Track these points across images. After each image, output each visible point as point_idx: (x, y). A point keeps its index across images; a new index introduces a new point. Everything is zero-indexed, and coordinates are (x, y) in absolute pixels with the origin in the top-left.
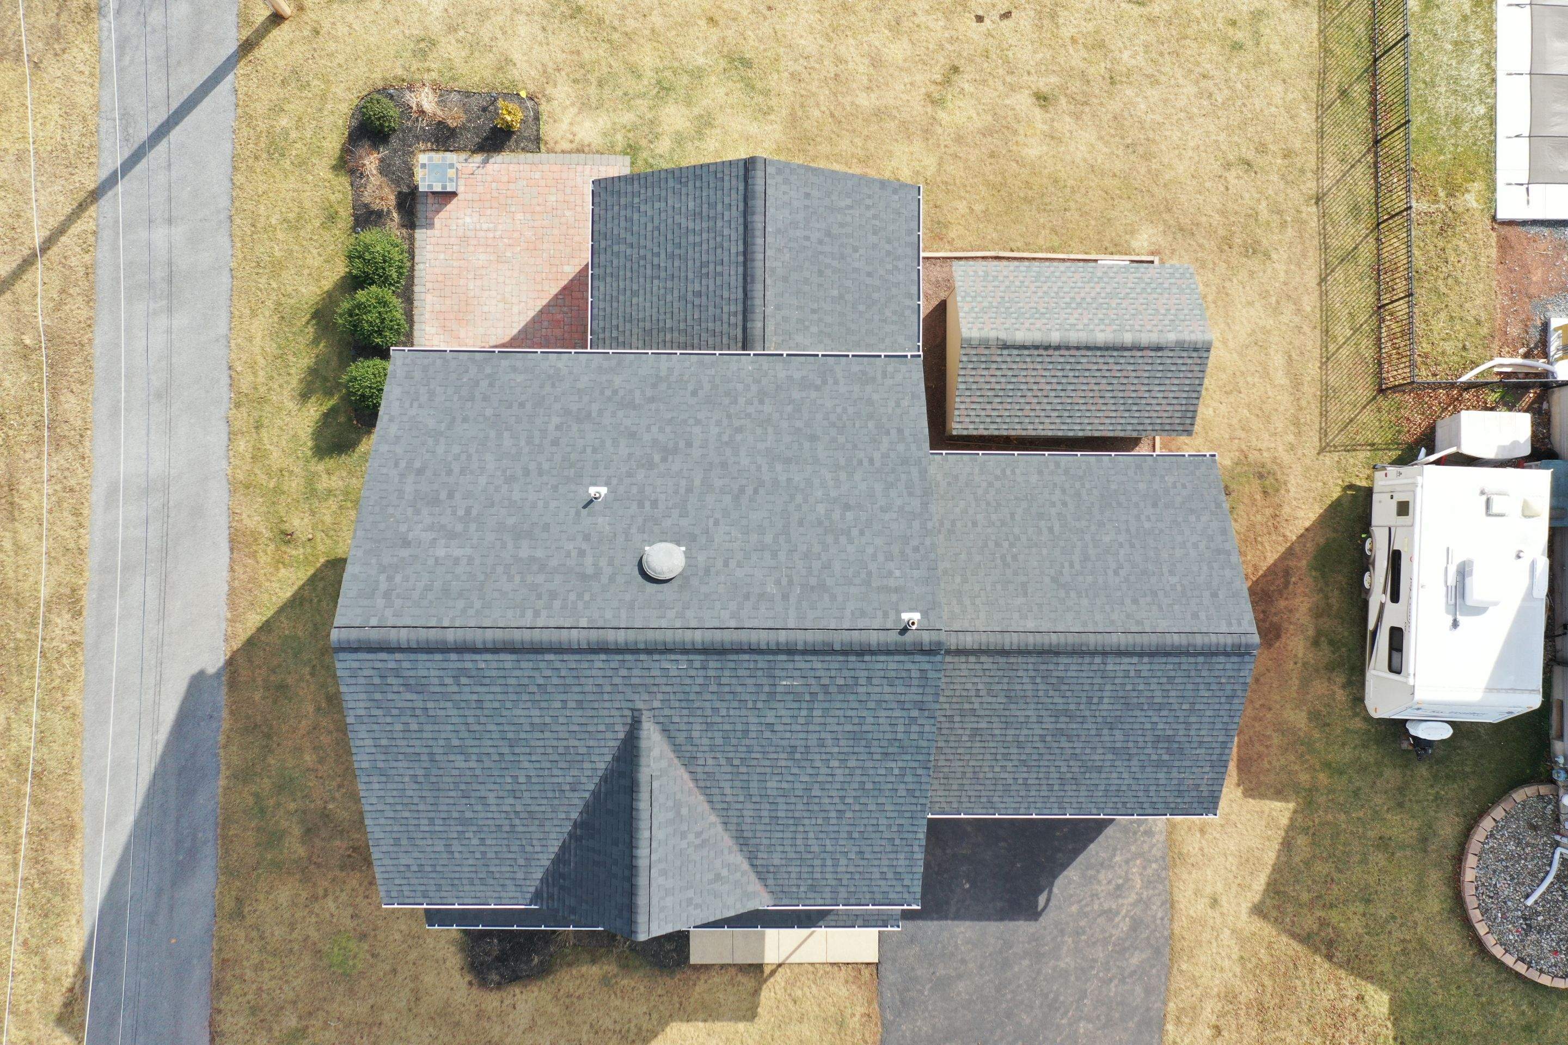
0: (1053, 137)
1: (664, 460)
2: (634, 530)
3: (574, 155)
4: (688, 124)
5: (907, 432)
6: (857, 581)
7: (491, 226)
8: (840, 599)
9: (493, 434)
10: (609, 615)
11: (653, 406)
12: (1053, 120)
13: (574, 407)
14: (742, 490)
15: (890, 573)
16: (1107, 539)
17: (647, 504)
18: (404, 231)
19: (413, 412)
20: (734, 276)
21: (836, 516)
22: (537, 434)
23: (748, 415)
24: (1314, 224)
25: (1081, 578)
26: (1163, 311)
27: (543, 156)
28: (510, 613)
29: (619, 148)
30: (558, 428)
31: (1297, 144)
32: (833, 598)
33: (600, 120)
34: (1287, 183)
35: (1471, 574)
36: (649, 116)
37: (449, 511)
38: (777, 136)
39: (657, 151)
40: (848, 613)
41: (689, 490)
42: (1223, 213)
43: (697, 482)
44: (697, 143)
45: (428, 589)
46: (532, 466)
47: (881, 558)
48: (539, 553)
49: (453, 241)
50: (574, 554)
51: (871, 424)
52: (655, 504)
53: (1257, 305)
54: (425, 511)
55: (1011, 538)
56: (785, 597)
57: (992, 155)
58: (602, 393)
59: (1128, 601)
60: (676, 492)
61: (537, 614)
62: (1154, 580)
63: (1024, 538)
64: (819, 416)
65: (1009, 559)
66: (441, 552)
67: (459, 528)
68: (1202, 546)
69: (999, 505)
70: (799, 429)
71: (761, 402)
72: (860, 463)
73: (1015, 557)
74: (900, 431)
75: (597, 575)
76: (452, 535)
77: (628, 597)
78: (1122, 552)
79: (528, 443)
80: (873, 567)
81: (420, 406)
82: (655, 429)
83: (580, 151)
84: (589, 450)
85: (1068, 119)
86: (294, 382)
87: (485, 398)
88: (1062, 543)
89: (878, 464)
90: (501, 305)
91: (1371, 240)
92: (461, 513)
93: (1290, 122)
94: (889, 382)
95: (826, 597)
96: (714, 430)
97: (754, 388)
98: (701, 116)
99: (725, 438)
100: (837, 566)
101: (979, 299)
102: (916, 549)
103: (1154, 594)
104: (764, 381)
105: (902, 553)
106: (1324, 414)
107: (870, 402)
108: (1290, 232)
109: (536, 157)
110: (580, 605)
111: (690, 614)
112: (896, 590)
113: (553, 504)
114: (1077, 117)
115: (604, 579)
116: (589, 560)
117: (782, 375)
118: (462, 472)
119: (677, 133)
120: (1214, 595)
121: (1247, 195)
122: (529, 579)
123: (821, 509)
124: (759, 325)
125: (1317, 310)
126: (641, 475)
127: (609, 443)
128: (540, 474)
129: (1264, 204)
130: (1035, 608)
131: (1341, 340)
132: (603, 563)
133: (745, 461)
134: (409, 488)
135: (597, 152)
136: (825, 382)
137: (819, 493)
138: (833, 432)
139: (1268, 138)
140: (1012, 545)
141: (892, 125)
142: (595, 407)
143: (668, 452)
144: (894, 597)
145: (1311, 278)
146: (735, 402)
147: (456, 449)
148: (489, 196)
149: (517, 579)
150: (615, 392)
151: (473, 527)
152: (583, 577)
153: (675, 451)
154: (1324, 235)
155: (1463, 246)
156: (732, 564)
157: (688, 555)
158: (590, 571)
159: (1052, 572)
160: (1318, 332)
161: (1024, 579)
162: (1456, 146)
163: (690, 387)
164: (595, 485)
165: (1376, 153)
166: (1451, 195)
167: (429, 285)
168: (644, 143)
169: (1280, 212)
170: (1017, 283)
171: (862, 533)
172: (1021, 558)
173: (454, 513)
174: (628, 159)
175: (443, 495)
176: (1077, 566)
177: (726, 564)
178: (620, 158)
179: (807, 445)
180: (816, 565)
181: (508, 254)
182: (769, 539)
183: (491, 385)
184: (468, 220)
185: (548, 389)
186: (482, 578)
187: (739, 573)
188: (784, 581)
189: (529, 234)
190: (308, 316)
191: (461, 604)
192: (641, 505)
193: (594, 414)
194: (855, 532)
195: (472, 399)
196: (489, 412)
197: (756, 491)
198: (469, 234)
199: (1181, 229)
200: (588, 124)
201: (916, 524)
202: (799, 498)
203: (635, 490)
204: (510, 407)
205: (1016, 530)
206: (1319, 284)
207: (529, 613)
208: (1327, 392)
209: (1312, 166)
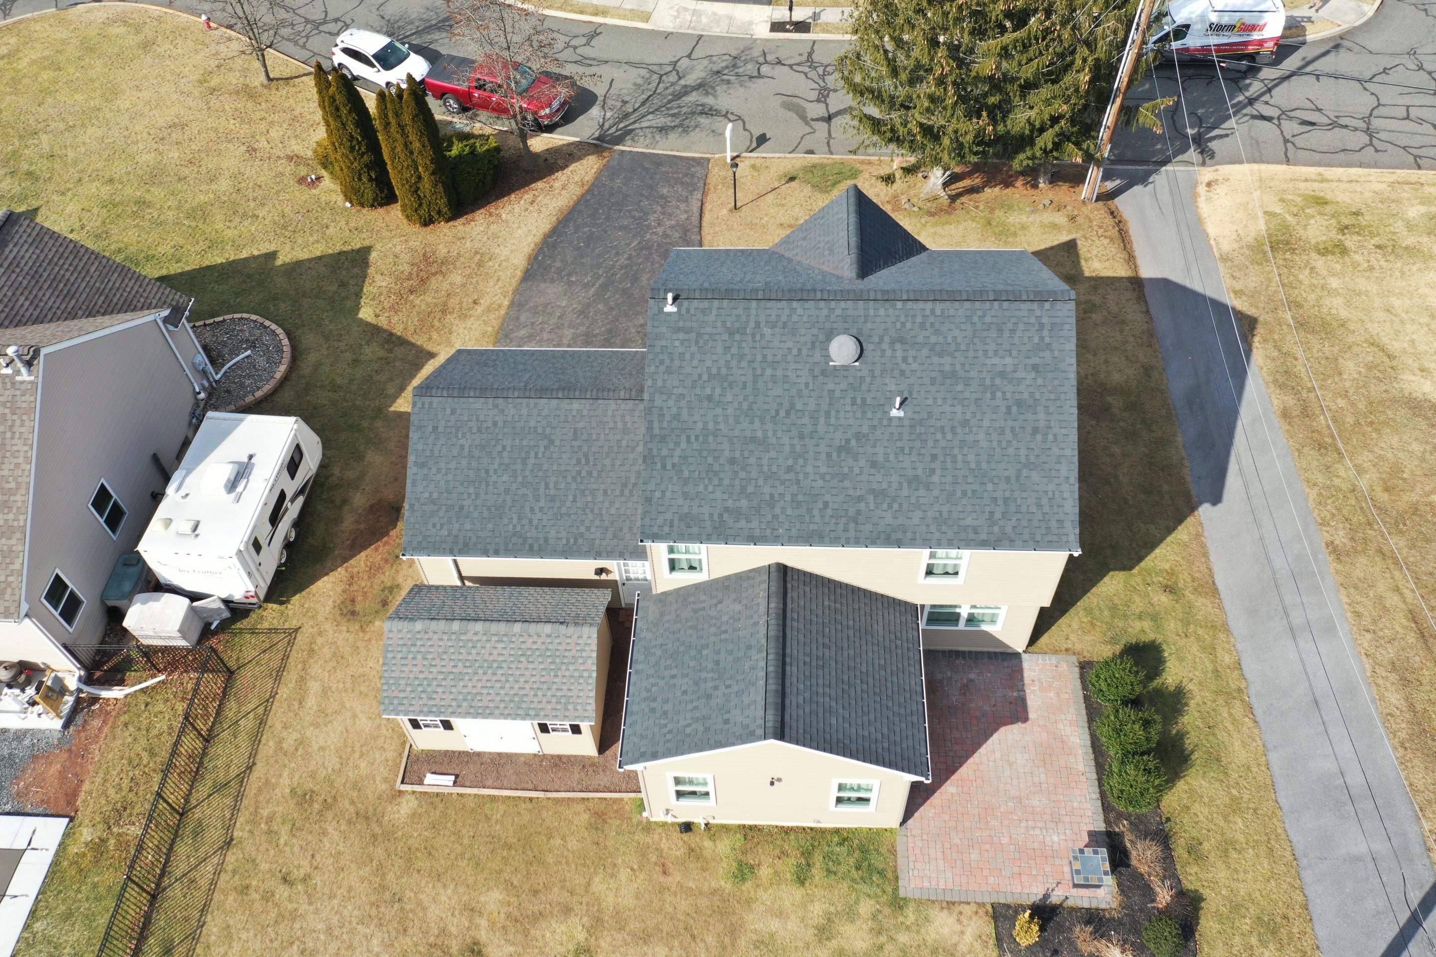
0: (472, 910)
1: (848, 441)
2: (868, 379)
3: (956, 899)
4: (841, 929)
5: (659, 466)
6: (706, 337)
7: (1031, 832)
8: (719, 324)
9: (984, 465)
10: (882, 312)
11: (858, 493)
12: (469, 929)
13: (922, 492)
14: (788, 413)
15: (682, 344)
16: (505, 478)
17: (859, 401)
18: (1117, 830)
19: (1051, 487)
20: (793, 648)
21: (718, 391)
22: (949, 465)
23: (783, 483)
24: (241, 820)
25: (532, 443)
26: (419, 656)
27: (988, 900)
28: (952, 312)
29: (912, 905)
30: (933, 471)
31: (231, 900)
32: (724, 323)
33: (933, 936)
34: (254, 861)
35: (229, 480)
36: (883, 939)
37: (1008, 395)
38: (751, 917)
39: (872, 902)
40: (714, 312)
41: (828, 414)
42: (324, 833)
43: (822, 420)
44: (832, 909)
45: (1013, 331)
46: (949, 436)
47: (688, 356)
48: (936, 360)
49: (1067, 819)
50: (910, 360)
51: (686, 474)
52: (854, 403)
53: (315, 747)
54: (1026, 396)
55: (579, 479)
56: (758, 325)
57: (536, 893)
58: (900, 505)
59: (500, 424)
60: (838, 411)
61: (933, 311)
62: (477, 442)
63: (569, 479)
64: (726, 482)
65: (583, 461)
66: (1008, 360)
67: (998, 381)
68: (434, 471)
69: (584, 510)
70: (743, 469)
71: (772, 496)
72: (697, 437)
73: (579, 462)
74: (664, 467)
75: (892, 343)
76: (1002, 374)
77: (869, 325)
78: (496, 466)
79: (955, 456)
80: (694, 349)
81: (1046, 492)
82: (856, 470)
83: (951, 904)
84: (907, 451)
85: (454, 930)
86: (1192, 703)
87: (994, 500)
88: (540, 474)
89: (683, 438)
90: (1012, 759)
91: (194, 802)
92: (999, 394)
93: (231, 922)
94: (668, 516)
95: (729, 325)
96: (809, 469)
97: (778, 511)
98: (828, 939)
99: (801, 462)
100: (720, 350)
101: (576, 674)
102: (662, 362)
103: (479, 430)
104: (769, 517)
105: (672, 360)
106: (286, 657)
107: (685, 496)
108: (265, 813)
109: (994, 899)
110: (902, 319)
111: (825, 312)
112: (679, 330)
113: (930, 402)
114: (443, 931)
115: (887, 339)
116: (899, 354)
117: (755, 524)
118: (1003, 429)
119: (852, 921)
120: (435, 428)
121: (296, 849)
122: (941, 340)
123: (729, 398)
124: (772, 605)
125: (263, 740)
126: (865, 429)
127: (892, 457)
128: (942, 428)
129: (282, 841)
130: (570, 419)
131: (251, 716)
132: (889, 353)
133: (785, 440)
134: (1041, 416)
135: (933, 902)
136: (721, 515)
137: (730, 411)
138: (716, 467)
139: (258, 906)
140: (579, 473)
141: (633, 926)
142: (905, 492)
143: (844, 449)
144: (681, 324)
145: (260, 770)
146: (794, 496)
147: (1011, 451)
148: (1038, 861)
149: (950, 340)
150: (890, 506)
151: (988, 382)
152: (902, 340)
153: (840, 449)
154: (235, 809)
155: (111, 792)
156: (795, 351)
157: (828, 358)
158: (898, 346)
159: (552, 448)
160: (269, 723)
161: (574, 443)
162: (79, 891)
163: (829, 512)
164: (900, 418)
165: (158, 885)
166: (103, 841)
167: (1083, 779)
168: (887, 911)
169: (270, 832)
170: (540, 693)
171: (700, 376)
172: (574, 461)
173: (1004, 393)
174: (902, 893)
175: (1014, 409)
176: (532, 454)
177: (800, 350)
178: (910, 895)
179: (737, 454)
180: (734, 350)
181: (1011, 804)
182: (769, 372)
183: (992, 513)
184: (1055, 838)
185: (945, 509)
186: (976, 340)
187: (790, 344)
188: (758, 337)
189: (993, 823)
190: (1193, 757)
191: (988, 319)
192: (864, 400)
193: (905, 484)
194: (705, 377)
195: (1006, 500)
196: (990, 487)
197: (777, 412)
198: (1053, 825)
199: (367, 818)
200: (946, 931)
201: (660, 383)
202: (745, 406)
203: (869, 415)
204: (974, 491)
205: (574, 486)
206: (254, 764)
207: (938, 312)
208: (278, 675)
209: (224, 877)
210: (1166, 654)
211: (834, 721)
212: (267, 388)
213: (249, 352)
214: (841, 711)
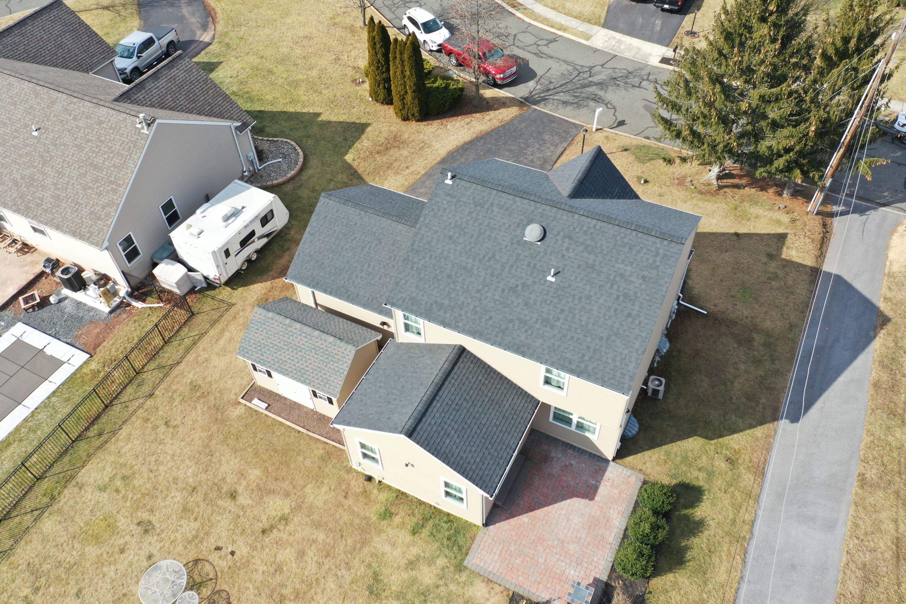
0: (242, 475)
1: (517, 286)
2: (542, 254)
3: (495, 580)
4: (421, 567)
5: (410, 266)
6: (461, 203)
7: (560, 563)
8: (471, 198)
9: (590, 326)
10: (565, 217)
11: (511, 317)
12: (236, 483)
13: (548, 329)
14: (490, 259)
15: (447, 203)
16: (350, 254)
17: (532, 265)
18: (613, 584)
19: (626, 352)
21: (457, 235)
22: (569, 319)
23: (472, 297)
24: (162, 386)
25: (370, 240)
27: (512, 589)
28: (606, 230)
29: (468, 572)
30: (559, 319)
31: (138, 423)
32: (474, 198)
33: (470, 593)
34: (158, 408)
35: (226, 215)
36: (441, 582)
37: (621, 289)
38: (377, 539)
39: (446, 560)
40: (472, 190)
41: (512, 266)
42: (195, 408)
43: (507, 269)
44: (422, 554)
45: (639, 252)
46: (576, 302)
47: (448, 211)
48: (585, 255)
49: (586, 565)
50: (571, 250)
51: (422, 276)
52: (529, 265)
53: (212, 365)
54: (631, 293)
55: (386, 268)
56: (492, 204)
57: (276, 479)
58: (532, 332)
59: (358, 225)
60: (518, 267)
61: (595, 226)
62: (343, 231)
63: (382, 266)
64: (442, 287)
65: (392, 258)
66: (629, 268)
67: (618, 279)
68: (316, 240)
70: (454, 283)
71: (463, 303)
72: (436, 257)
73: (390, 258)
74: (412, 268)
75: (564, 237)
76: (622, 275)
77: (555, 223)
78: (348, 247)
79: (575, 315)
80: (453, 208)
81: (621, 354)
82: (515, 304)
83: (489, 581)
84: (548, 302)
85: (229, 481)
86: (706, 533)
87: (588, 348)
88: (368, 258)
89: (428, 256)
90: (571, 517)
91: (145, 369)
92: (615, 287)
93: (133, 433)
94: (404, 295)
95: (476, 199)
96: (489, 294)
97: (463, 312)
98: (412, 569)
99: (486, 289)
100: (466, 212)
101: (336, 369)
102: (433, 210)
103: (346, 225)
104: (457, 315)
105: (439, 210)
106: (222, 316)
107: (417, 287)
108: (174, 387)
109: (517, 590)
110: (575, 225)
111: (532, 208)
112: (449, 195)
113: (573, 278)
114: (224, 479)
115: (562, 234)
116: (566, 245)
117: (448, 315)
118: (610, 308)
119: (430, 566)
120: (326, 217)
121: (179, 411)
122: (593, 244)
123: (461, 240)
125: (191, 353)
126: (529, 282)
127: (538, 303)
128: (574, 295)
129: (174, 405)
130: (394, 233)
131: (191, 338)
132: (560, 242)
133: (483, 274)
134: (636, 307)
135: (480, 575)
136: (431, 305)
137: (459, 248)
138: (439, 277)
139: (148, 431)
140: (388, 264)
141: (316, 517)
142: (538, 326)
143: (513, 289)
144: (451, 192)
145: (182, 366)
146: (475, 307)
147: (609, 322)
148: (555, 580)
149: (598, 245)
150: (526, 331)
151: (612, 277)
152: (570, 238)
153: (511, 289)
154: (162, 380)
155: (113, 350)
156: (507, 226)
157: (523, 235)
158: (567, 240)
159: (379, 247)
160: (198, 345)
161: (392, 248)
162: (77, 391)
163: (491, 322)
164: (551, 282)
165: (111, 402)
166: (99, 372)
167: (609, 546)
168: (452, 569)
169: (171, 397)
170: (315, 372)
171: (450, 224)
172: (387, 257)
173: (619, 287)
174: (465, 563)
175: (621, 298)
176: (368, 246)
177: (510, 226)
178: (469, 566)
179: (453, 274)
180: (474, 215)
181: (556, 542)
182: (488, 233)
183: (584, 355)
184: (572, 572)
185: (557, 343)
186: (614, 250)
187: (506, 221)
188: (490, 211)
189: (540, 548)
190: (687, 564)
191: (626, 240)
192: (535, 265)
193: (540, 321)
194: (452, 225)
195: (595, 350)
196: (589, 339)
197: (484, 257)
198: (575, 565)
199: (218, 409)
200: (479, 594)
201: (427, 221)
202: (468, 248)
203: (535, 275)
204: (578, 339)
205: (382, 270)
206: (181, 362)
207: (598, 228)
208: (213, 323)
209: (141, 411)
210: (705, 497)
211: (448, 441)
212: (280, 180)
213: (281, 160)
214: (455, 437)
